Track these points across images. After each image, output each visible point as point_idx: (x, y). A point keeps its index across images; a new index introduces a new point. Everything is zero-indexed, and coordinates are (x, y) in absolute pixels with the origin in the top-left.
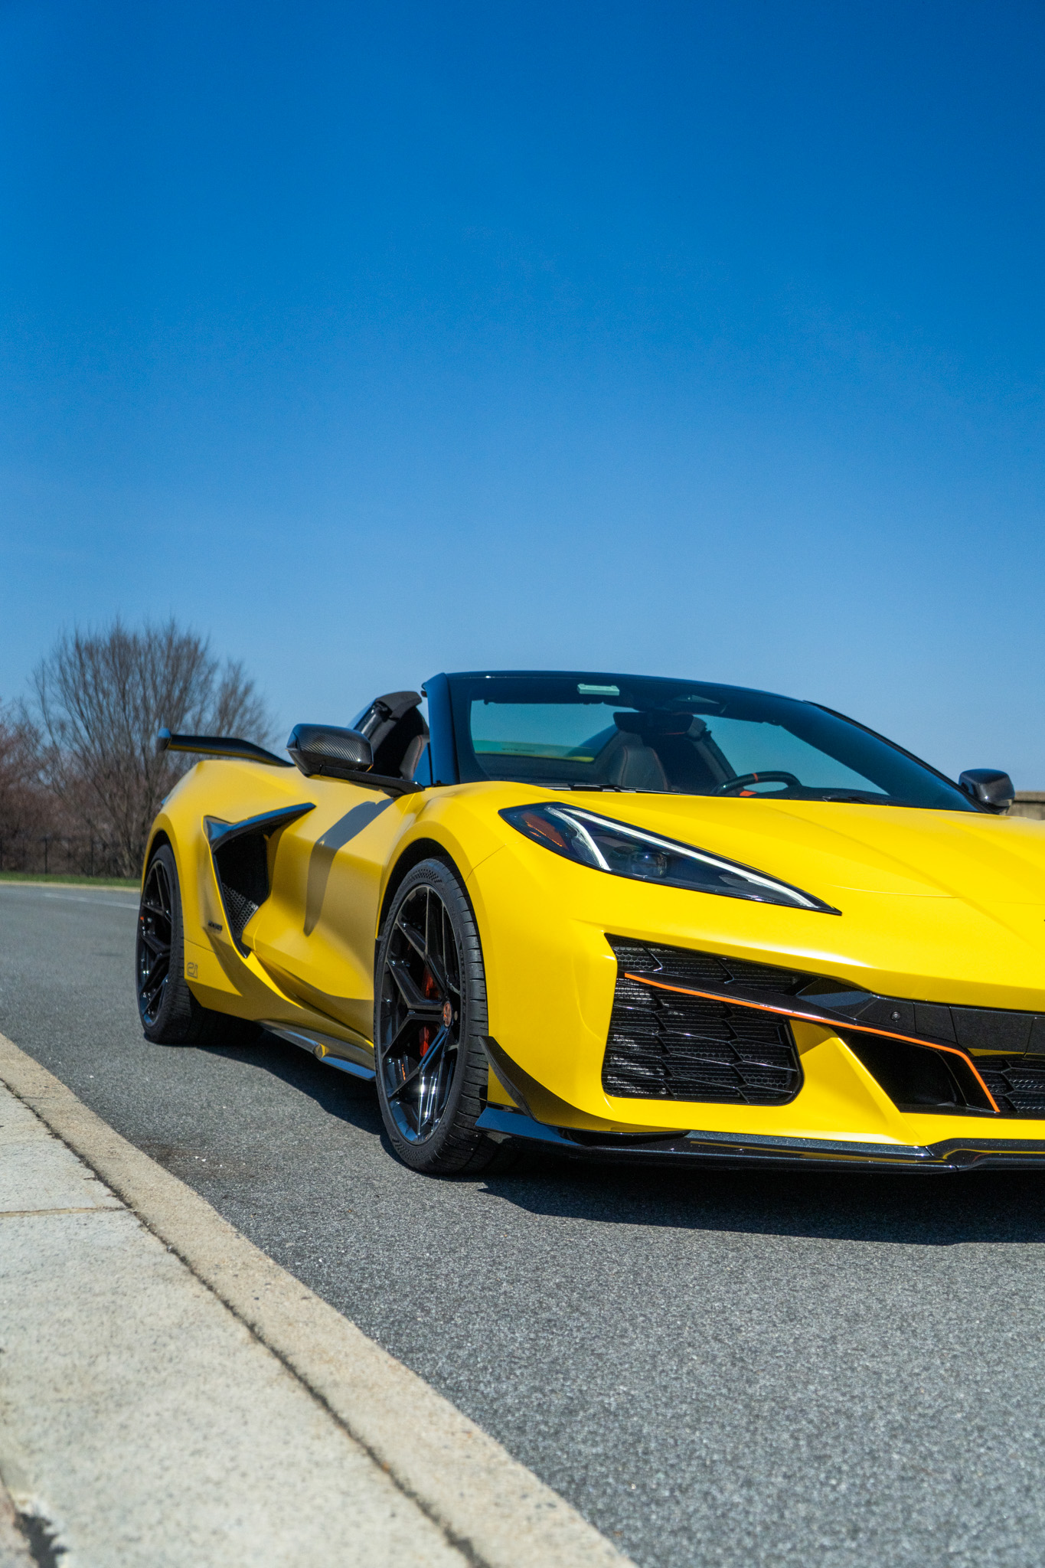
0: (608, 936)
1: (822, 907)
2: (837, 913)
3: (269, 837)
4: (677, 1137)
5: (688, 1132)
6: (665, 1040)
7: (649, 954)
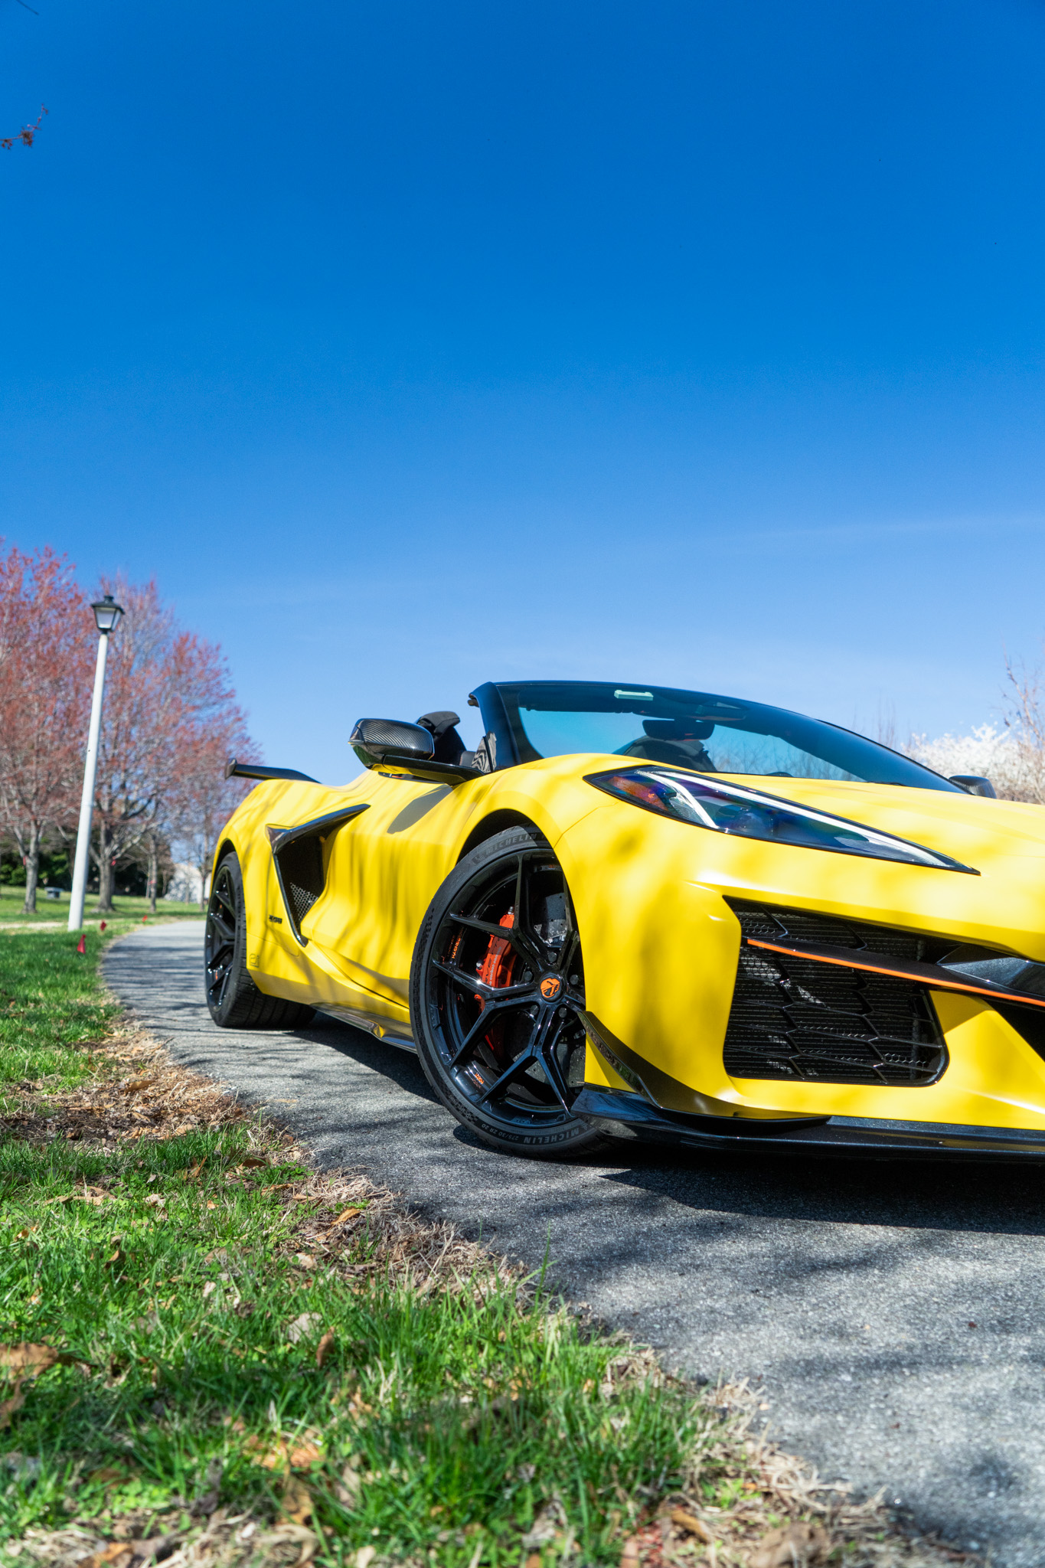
0: (727, 899)
1: (954, 866)
2: (974, 872)
3: (326, 838)
4: (817, 1123)
5: (828, 1118)
6: (793, 1015)
7: (771, 919)
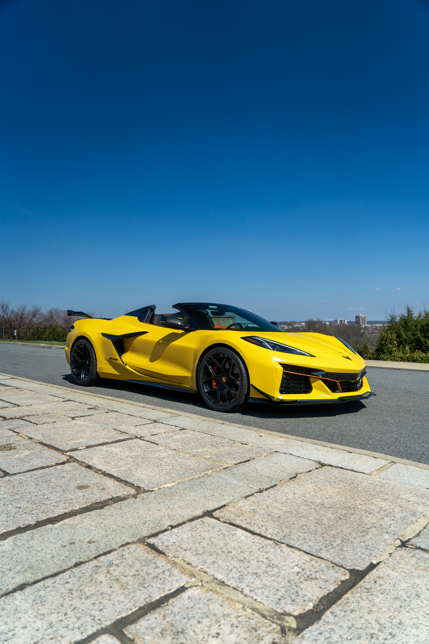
0: (279, 363)
1: (312, 356)
2: (315, 357)
5: (297, 400)
7: (285, 366)
